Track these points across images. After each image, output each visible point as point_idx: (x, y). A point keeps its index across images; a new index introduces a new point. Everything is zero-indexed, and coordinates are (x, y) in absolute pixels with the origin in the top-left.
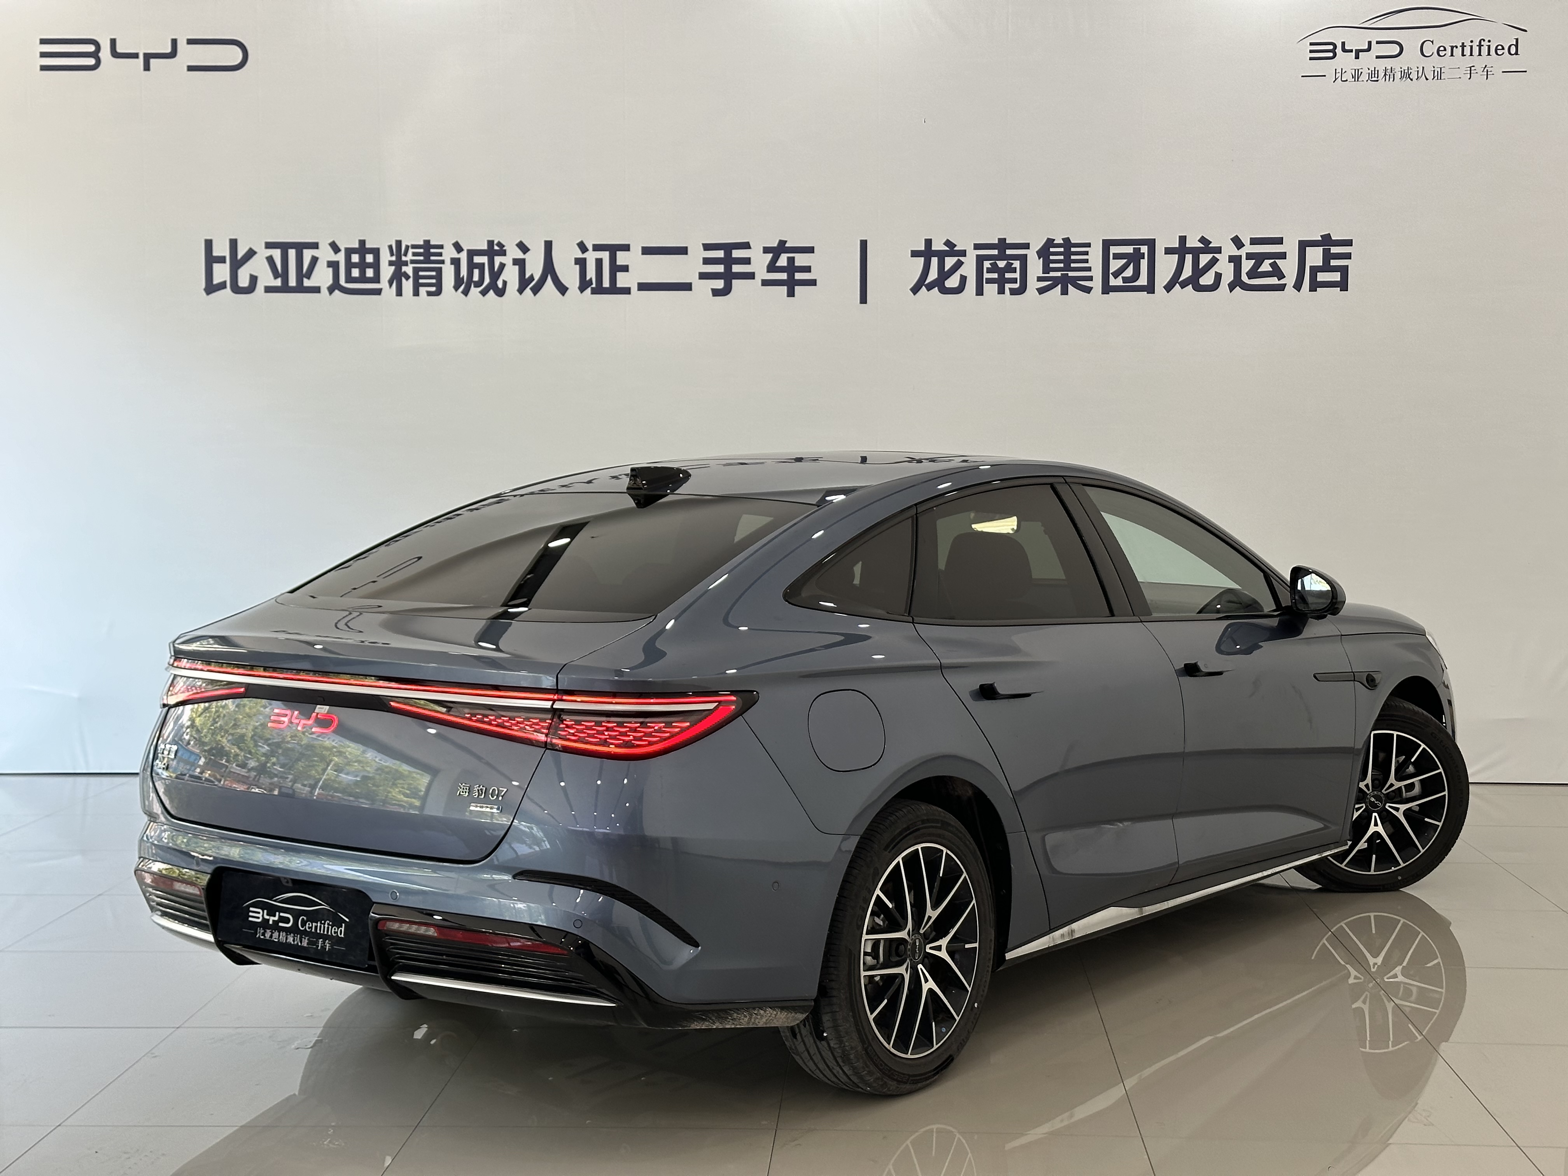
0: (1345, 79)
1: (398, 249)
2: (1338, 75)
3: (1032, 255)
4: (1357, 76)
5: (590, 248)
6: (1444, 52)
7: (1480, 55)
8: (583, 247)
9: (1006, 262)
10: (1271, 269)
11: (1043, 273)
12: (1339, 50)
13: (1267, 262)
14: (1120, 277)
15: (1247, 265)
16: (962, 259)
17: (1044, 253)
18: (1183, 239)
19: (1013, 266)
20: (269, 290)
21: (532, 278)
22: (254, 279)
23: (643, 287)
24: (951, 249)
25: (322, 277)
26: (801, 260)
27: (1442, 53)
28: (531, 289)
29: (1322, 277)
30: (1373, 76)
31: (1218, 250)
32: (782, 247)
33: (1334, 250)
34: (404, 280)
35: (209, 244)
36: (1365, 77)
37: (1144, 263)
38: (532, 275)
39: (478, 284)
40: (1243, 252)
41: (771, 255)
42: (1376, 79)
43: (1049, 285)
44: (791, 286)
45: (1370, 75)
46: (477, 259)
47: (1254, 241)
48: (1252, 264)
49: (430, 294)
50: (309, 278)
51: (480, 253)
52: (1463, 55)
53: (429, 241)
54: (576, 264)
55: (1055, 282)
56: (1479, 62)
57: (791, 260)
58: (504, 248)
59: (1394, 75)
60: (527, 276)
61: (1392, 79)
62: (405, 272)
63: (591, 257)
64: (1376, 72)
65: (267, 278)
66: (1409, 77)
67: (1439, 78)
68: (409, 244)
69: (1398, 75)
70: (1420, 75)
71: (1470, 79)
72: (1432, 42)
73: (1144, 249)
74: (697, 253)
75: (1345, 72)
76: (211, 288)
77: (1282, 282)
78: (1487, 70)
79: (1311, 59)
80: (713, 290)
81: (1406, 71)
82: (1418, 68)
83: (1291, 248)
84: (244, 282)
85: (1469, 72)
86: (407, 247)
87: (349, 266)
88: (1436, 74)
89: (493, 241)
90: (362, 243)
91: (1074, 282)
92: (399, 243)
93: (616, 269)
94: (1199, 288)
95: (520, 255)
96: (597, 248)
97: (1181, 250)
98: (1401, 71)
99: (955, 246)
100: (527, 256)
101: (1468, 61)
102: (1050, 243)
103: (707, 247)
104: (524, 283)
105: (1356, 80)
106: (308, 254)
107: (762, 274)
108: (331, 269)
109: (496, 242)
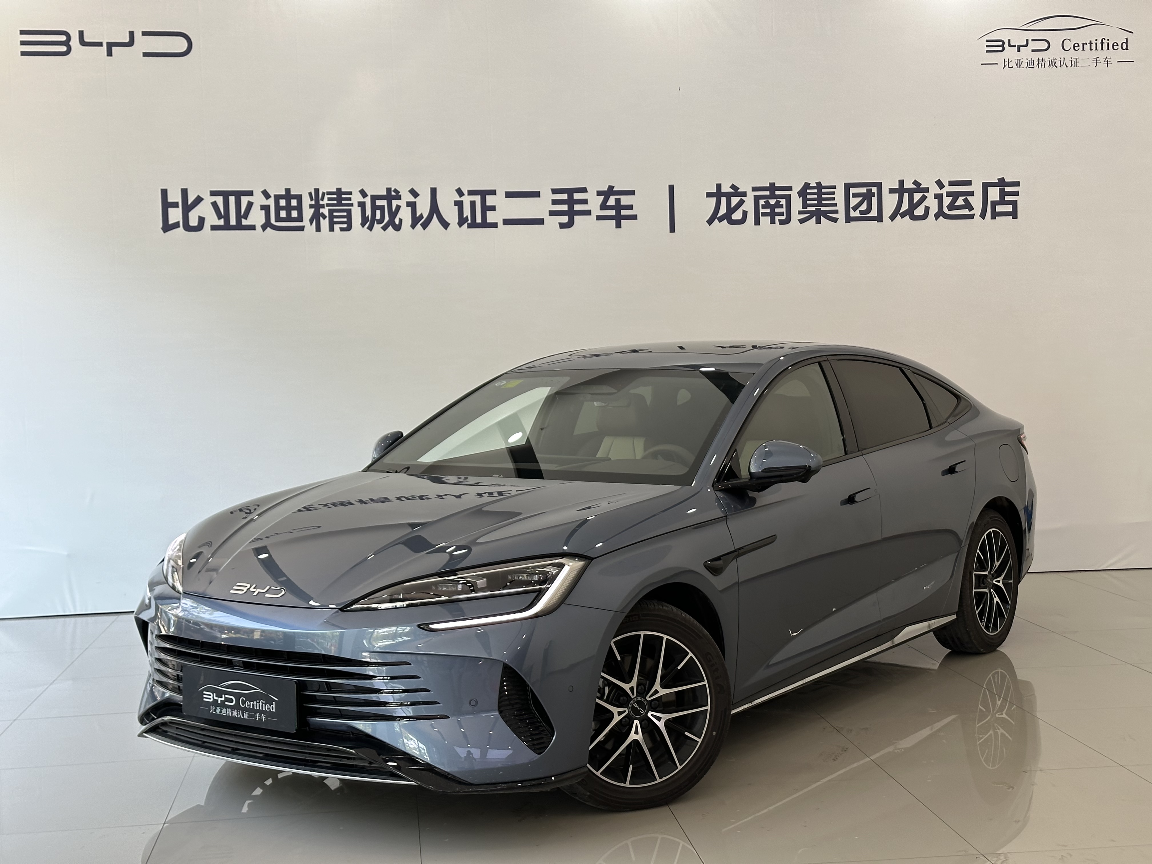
0: (1011, 67)
1: (316, 196)
2: (1006, 63)
3: (794, 195)
4: (1019, 64)
5: (466, 193)
6: (1078, 47)
7: (1102, 49)
8: (460, 192)
9: (775, 200)
10: (964, 204)
11: (803, 208)
12: (1006, 45)
13: (961, 198)
14: (858, 210)
15: (947, 201)
16: (743, 198)
17: (803, 193)
18: (901, 182)
19: (780, 203)
20: (214, 228)
21: (421, 216)
22: (202, 220)
23: (507, 222)
24: (736, 191)
25: (257, 217)
26: (625, 200)
27: (1076, 48)
28: (421, 225)
29: (999, 209)
30: (1030, 64)
31: (927, 190)
32: (610, 191)
33: (1007, 189)
34: (321, 219)
35: (164, 193)
36: (1024, 65)
37: (874, 200)
38: (421, 215)
39: (380, 222)
40: (944, 191)
41: (603, 197)
42: (1032, 66)
43: (806, 217)
44: (618, 220)
45: (1028, 64)
46: (379, 203)
47: (952, 183)
48: (951, 200)
49: (342, 229)
50: (246, 219)
51: (381, 197)
52: (1091, 49)
53: (341, 189)
54: (455, 205)
55: (812, 214)
56: (1102, 55)
57: (618, 201)
58: (399, 194)
59: (1044, 63)
60: (418, 215)
61: (1043, 67)
62: (322, 213)
63: (467, 200)
64: (1032, 61)
65: (212, 219)
66: (1055, 65)
67: (1075, 66)
68: (325, 192)
69: (1047, 64)
70: (1062, 63)
71: (1096, 66)
72: (1070, 40)
73: (874, 190)
74: (547, 196)
75: (1011, 61)
76: (167, 227)
77: (972, 212)
78: (1108, 60)
79: (987, 51)
80: (560, 224)
81: (1053, 61)
82: (1060, 59)
83: (977, 188)
84: (193, 222)
85: (1095, 62)
86: (324, 194)
87: (278, 208)
88: (1073, 63)
89: (391, 189)
90: (288, 190)
91: (825, 214)
92: (317, 191)
93: (486, 208)
94: (914, 218)
95: (412, 199)
96: (471, 193)
97: (900, 190)
98: (1049, 61)
99: (739, 189)
100: (417, 200)
101: (1095, 54)
102: (807, 186)
103: (555, 191)
104: (415, 220)
105: (1019, 67)
106: (245, 200)
107: (597, 211)
108: (263, 212)
109: (393, 189)
